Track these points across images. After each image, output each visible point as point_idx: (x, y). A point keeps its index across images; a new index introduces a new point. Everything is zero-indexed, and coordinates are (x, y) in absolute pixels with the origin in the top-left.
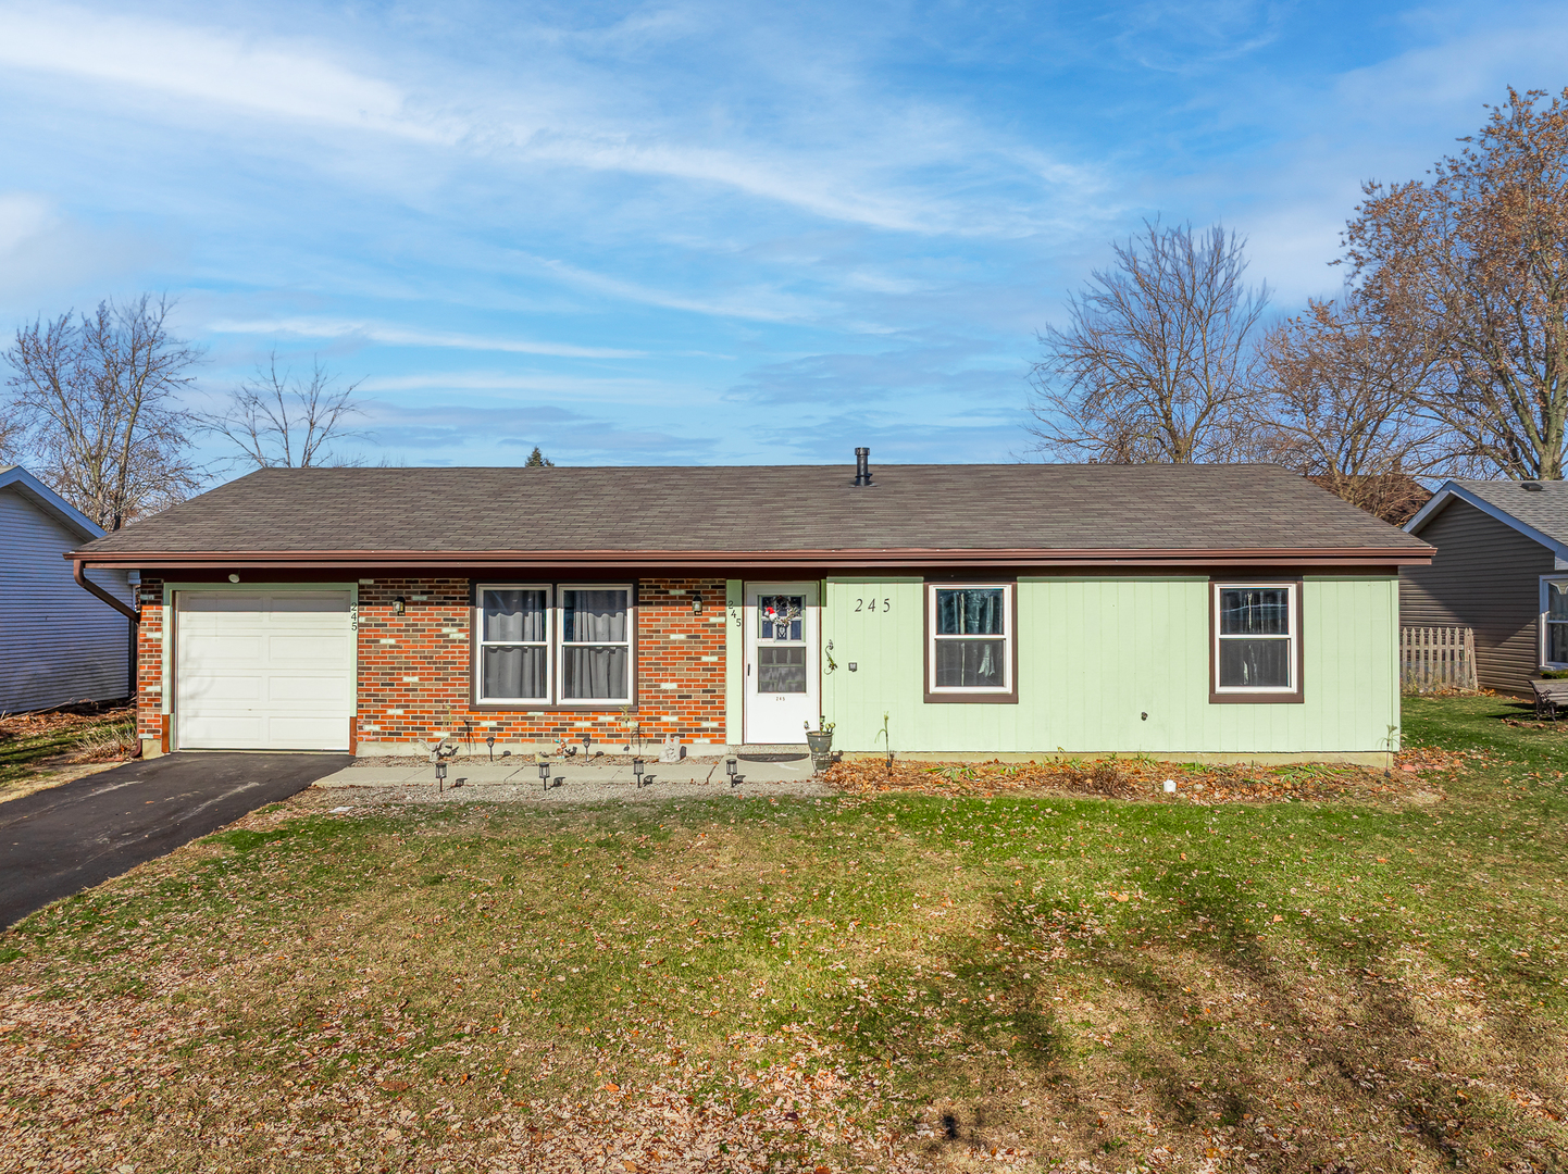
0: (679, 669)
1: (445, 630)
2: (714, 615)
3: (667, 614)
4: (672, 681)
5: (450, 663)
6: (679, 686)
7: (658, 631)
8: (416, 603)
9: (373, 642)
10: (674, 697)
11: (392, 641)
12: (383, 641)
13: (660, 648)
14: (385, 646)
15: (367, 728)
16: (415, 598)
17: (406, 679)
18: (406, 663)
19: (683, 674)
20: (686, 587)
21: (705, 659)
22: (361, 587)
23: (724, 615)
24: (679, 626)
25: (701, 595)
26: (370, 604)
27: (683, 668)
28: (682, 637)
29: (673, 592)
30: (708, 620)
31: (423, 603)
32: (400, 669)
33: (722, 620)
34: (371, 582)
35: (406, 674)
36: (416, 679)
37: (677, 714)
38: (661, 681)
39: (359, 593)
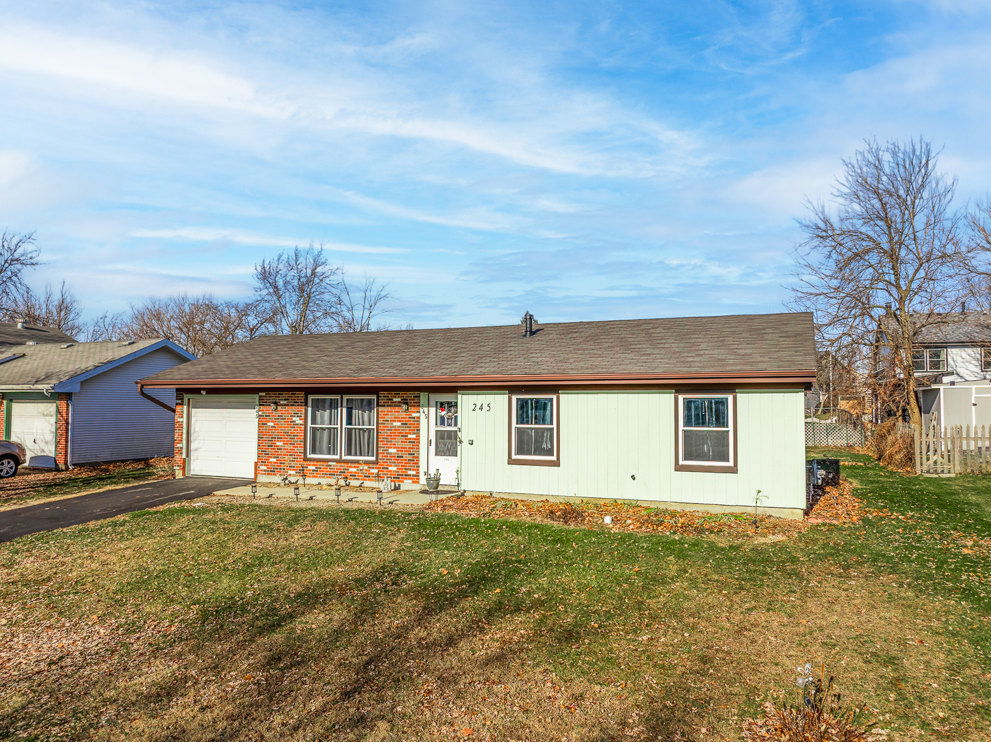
0: (398, 442)
1: (294, 419)
2: (414, 412)
3: (392, 412)
4: (394, 448)
5: (296, 436)
6: (398, 451)
7: (388, 421)
8: (282, 405)
9: (265, 424)
10: (395, 457)
11: (272, 424)
12: (269, 424)
13: (389, 430)
14: (269, 426)
15: (262, 468)
16: (282, 402)
17: (278, 444)
18: (278, 435)
19: (399, 445)
20: (401, 397)
21: (410, 436)
22: (260, 396)
23: (419, 412)
24: (398, 418)
25: (408, 401)
26: (263, 405)
27: (399, 441)
28: (399, 424)
29: (395, 400)
30: (411, 415)
31: (285, 405)
32: (275, 438)
33: (417, 415)
34: (264, 394)
35: (278, 441)
36: (281, 444)
37: (396, 466)
38: (389, 447)
39: (259, 400)
